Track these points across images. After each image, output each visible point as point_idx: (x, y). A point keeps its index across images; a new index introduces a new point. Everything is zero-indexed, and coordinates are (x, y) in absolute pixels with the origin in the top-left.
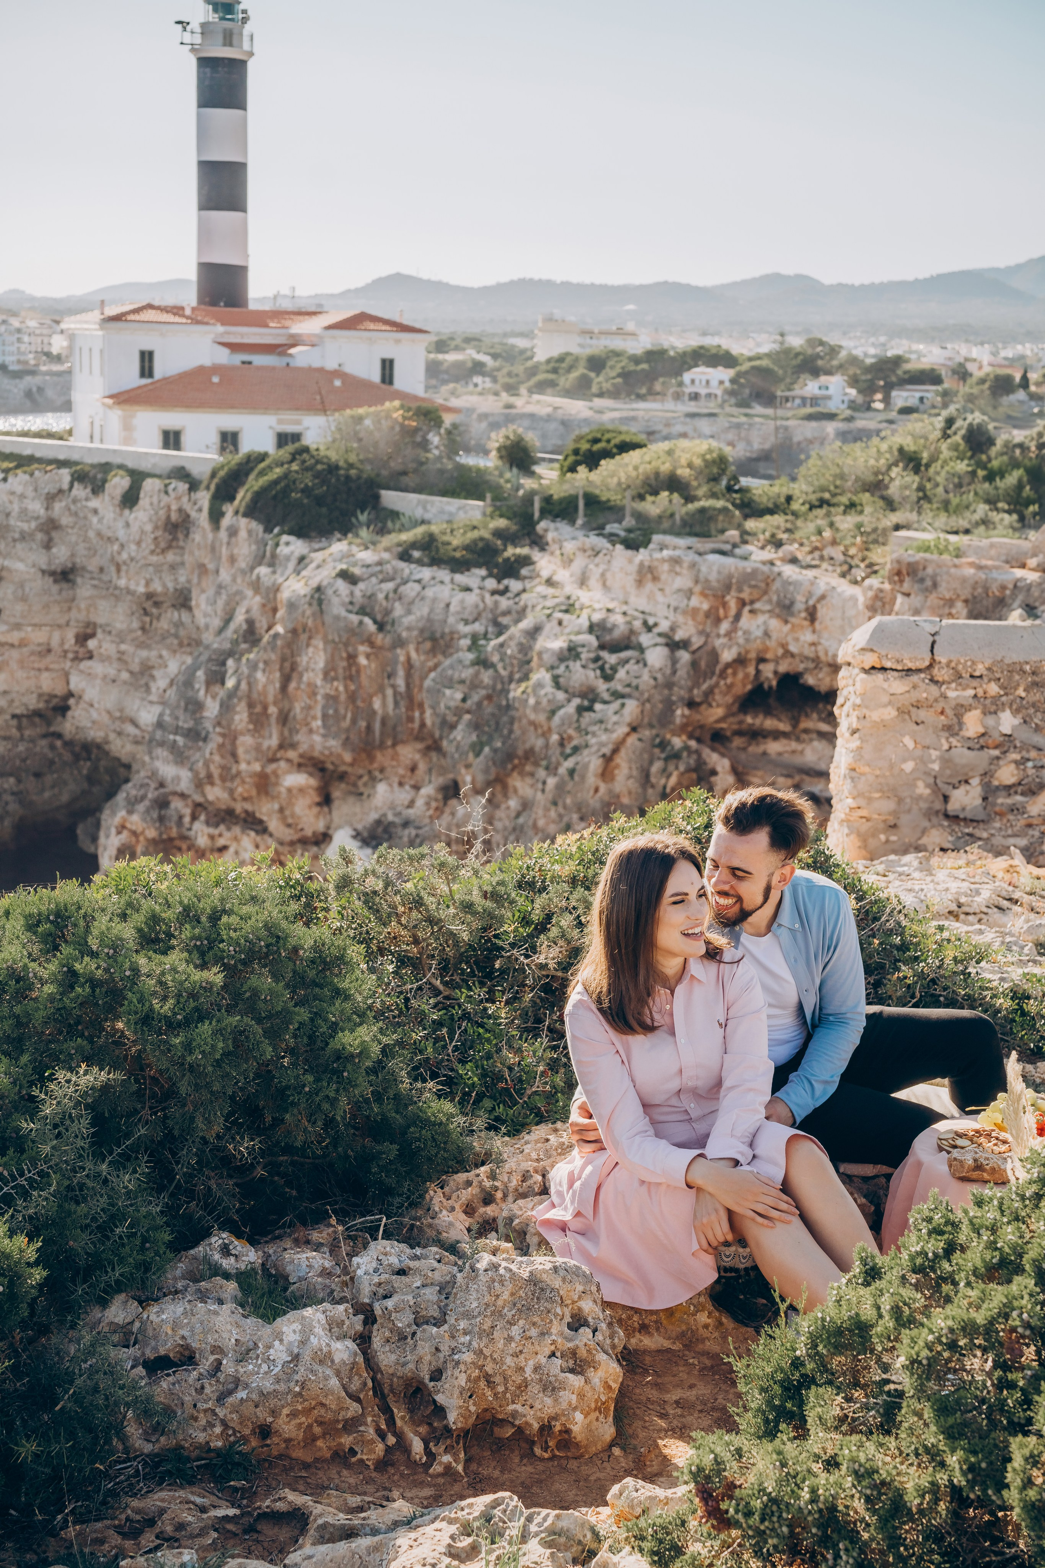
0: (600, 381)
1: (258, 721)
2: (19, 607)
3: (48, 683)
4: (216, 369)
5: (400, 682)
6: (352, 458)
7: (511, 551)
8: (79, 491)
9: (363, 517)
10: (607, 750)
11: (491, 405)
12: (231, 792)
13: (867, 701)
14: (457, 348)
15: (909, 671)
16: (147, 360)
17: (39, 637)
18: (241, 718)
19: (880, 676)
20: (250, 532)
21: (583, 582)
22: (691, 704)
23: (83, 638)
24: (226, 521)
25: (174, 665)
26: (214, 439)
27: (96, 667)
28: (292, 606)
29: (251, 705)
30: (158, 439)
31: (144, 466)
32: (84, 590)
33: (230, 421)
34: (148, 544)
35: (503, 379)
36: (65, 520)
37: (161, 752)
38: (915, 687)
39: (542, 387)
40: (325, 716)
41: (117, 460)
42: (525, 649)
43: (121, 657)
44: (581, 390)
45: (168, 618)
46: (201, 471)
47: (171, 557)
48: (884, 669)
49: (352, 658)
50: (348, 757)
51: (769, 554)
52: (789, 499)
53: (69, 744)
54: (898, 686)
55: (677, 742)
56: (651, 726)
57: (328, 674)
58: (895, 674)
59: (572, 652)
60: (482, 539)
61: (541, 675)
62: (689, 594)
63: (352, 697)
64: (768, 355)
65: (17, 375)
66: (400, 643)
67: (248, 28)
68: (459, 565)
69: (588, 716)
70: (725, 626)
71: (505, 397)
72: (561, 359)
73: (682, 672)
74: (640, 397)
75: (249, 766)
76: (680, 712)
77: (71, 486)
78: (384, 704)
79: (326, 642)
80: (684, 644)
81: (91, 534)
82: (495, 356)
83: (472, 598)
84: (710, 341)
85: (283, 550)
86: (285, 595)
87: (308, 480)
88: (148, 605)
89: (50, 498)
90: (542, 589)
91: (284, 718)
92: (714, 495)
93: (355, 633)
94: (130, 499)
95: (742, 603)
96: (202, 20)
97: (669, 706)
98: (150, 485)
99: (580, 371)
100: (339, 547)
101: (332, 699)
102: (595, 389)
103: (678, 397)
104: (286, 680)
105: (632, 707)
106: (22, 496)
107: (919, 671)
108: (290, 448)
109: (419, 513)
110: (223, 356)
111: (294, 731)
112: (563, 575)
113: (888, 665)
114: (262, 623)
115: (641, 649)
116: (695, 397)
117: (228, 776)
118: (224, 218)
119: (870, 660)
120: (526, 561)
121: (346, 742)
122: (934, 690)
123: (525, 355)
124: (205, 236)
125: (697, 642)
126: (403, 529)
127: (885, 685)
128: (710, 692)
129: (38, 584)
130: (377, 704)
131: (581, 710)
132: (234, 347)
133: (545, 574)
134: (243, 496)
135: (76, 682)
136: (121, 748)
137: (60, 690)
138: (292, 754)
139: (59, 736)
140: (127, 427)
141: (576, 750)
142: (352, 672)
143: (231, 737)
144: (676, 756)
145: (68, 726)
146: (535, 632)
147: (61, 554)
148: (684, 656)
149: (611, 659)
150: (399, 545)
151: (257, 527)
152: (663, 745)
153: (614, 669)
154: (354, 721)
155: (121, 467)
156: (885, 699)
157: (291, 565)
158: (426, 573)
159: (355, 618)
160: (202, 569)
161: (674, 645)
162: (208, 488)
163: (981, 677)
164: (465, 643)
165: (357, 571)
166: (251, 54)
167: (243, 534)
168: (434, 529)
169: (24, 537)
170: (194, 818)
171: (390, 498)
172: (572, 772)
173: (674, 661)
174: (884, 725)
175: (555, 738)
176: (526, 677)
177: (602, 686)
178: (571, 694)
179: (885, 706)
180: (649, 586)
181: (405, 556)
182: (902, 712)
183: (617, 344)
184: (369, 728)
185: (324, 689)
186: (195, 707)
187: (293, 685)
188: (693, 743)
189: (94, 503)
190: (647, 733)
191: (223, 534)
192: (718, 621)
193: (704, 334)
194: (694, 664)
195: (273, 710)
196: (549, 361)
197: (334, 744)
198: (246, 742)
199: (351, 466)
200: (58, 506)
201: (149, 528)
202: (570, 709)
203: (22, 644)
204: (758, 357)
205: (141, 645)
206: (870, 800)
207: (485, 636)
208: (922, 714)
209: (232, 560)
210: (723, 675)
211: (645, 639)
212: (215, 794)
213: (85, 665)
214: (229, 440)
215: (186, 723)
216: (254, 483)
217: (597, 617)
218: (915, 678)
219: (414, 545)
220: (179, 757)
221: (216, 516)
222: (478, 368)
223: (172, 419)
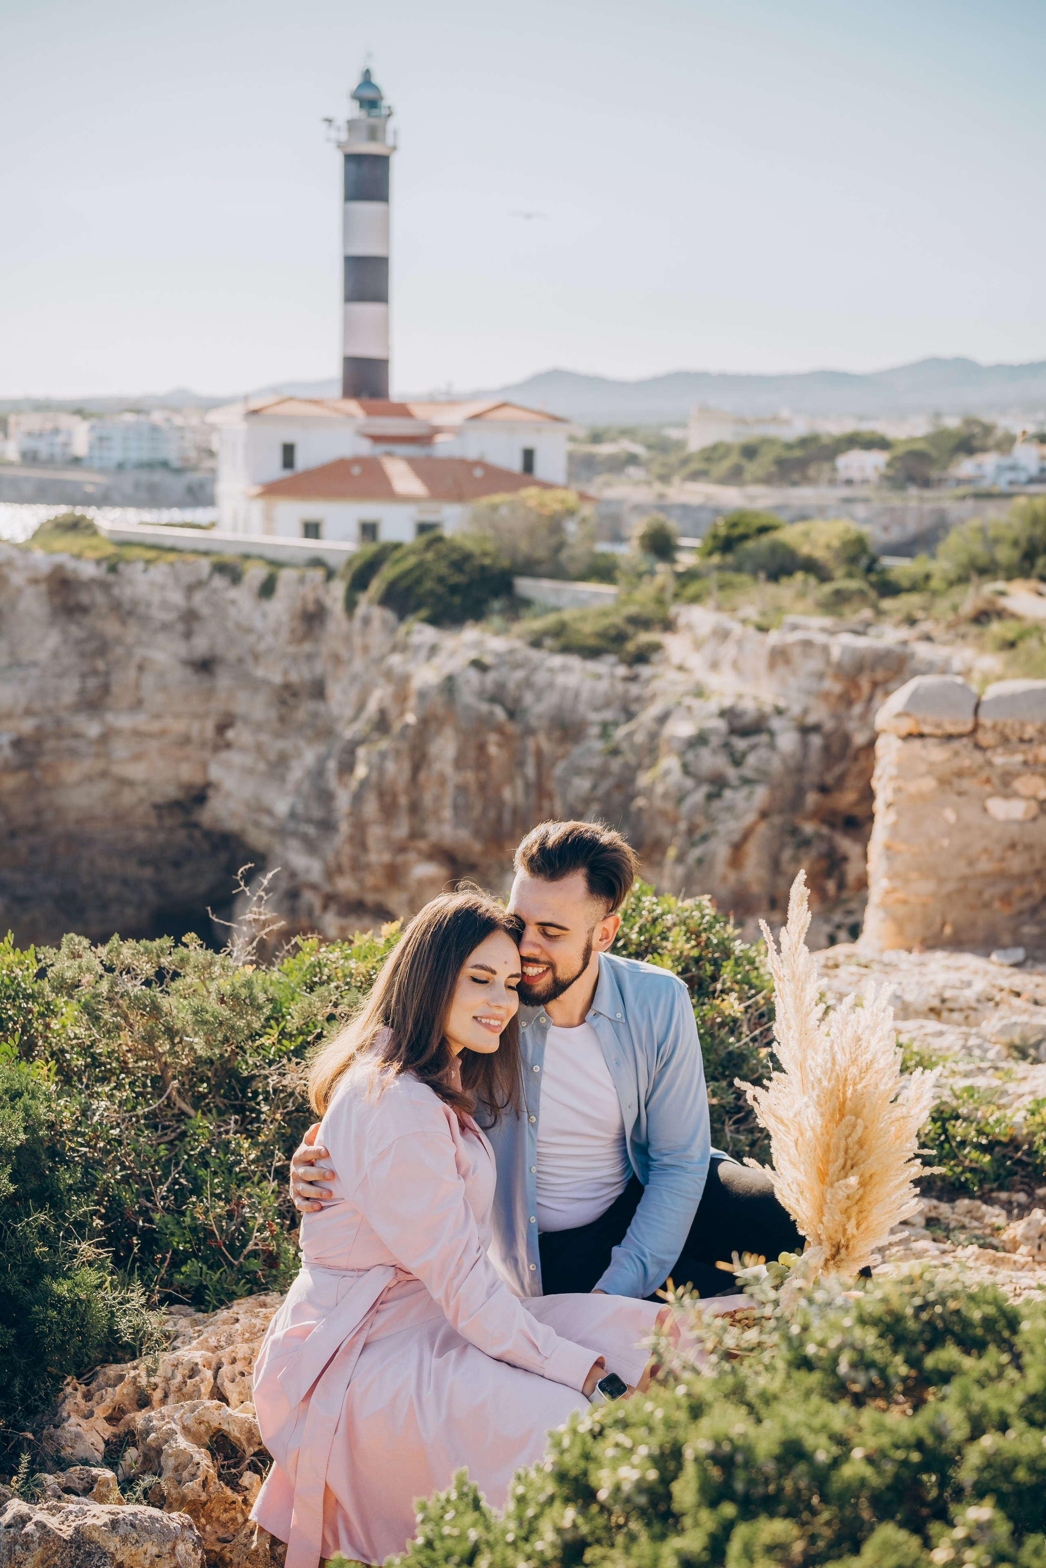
0: (752, 468)
1: (389, 811)
2: (159, 698)
3: (187, 773)
4: (357, 460)
5: (530, 770)
6: (490, 547)
7: (645, 637)
8: (219, 582)
9: (497, 605)
10: (736, 837)
11: (643, 495)
12: (361, 883)
13: (904, 771)
14: (613, 440)
15: (950, 737)
16: (288, 451)
17: (178, 726)
18: (371, 808)
19: (917, 744)
20: (384, 622)
21: (714, 665)
22: (824, 789)
23: (222, 728)
24: (361, 609)
25: (309, 756)
26: (354, 530)
27: (235, 757)
28: (422, 695)
29: (381, 794)
30: (299, 529)
31: (282, 556)
32: (224, 680)
33: (369, 511)
34: (285, 634)
35: (656, 469)
36: (205, 611)
37: (294, 844)
38: (956, 754)
39: (695, 476)
40: (455, 807)
41: (255, 551)
42: (654, 736)
43: (259, 749)
44: (735, 476)
45: (304, 710)
46: (336, 561)
47: (307, 647)
48: (921, 736)
49: (482, 748)
50: (477, 847)
51: (905, 633)
52: (928, 577)
53: (208, 834)
54: (937, 754)
55: (809, 828)
56: (781, 812)
57: (459, 763)
58: (935, 741)
59: (700, 740)
60: (614, 626)
61: (670, 763)
62: (821, 676)
63: (482, 787)
64: (925, 439)
65: (179, 471)
66: (529, 731)
67: (392, 124)
68: (591, 653)
69: (717, 804)
70: (857, 709)
71: (658, 487)
72: (715, 448)
73: (814, 757)
74: (794, 484)
75: (378, 856)
76: (812, 799)
77: (211, 576)
78: (514, 794)
79: (458, 730)
80: (816, 728)
81: (231, 625)
82: (650, 447)
83: (603, 686)
84: (868, 427)
85: (416, 639)
86: (416, 684)
87: (442, 569)
88: (286, 695)
89: (191, 589)
90: (672, 675)
91: (414, 808)
92: (850, 575)
93: (485, 723)
94: (267, 589)
95: (875, 685)
96: (350, 118)
97: (800, 792)
98: (286, 576)
99: (734, 459)
100: (471, 634)
101: (462, 789)
102: (747, 476)
103: (832, 482)
104: (416, 769)
105: (761, 794)
106: (163, 587)
107: (960, 736)
108: (426, 537)
109: (552, 601)
110: (365, 448)
111: (423, 821)
112: (695, 661)
113: (926, 730)
114: (393, 712)
115: (772, 734)
116: (849, 482)
117: (358, 867)
118: (368, 310)
119: (907, 725)
120: (657, 647)
121: (477, 833)
122: (978, 757)
123: (680, 445)
124: (349, 328)
125: (829, 725)
126: (536, 616)
127: (923, 753)
128: (841, 779)
129: (178, 675)
130: (507, 794)
131: (710, 797)
132: (377, 439)
133: (676, 659)
134: (377, 586)
135: (215, 772)
136: (257, 839)
137: (198, 779)
138: (423, 845)
139: (196, 825)
140: (268, 519)
141: (705, 838)
142: (482, 761)
143: (360, 827)
144: (805, 843)
145: (207, 816)
146: (663, 719)
147: (201, 645)
148: (816, 741)
149: (741, 744)
150: (533, 632)
151: (390, 616)
152: (794, 831)
153: (744, 755)
154: (485, 810)
155: (261, 557)
156: (923, 768)
157: (423, 653)
158: (557, 660)
159: (484, 707)
160: (337, 659)
161: (806, 730)
162: (343, 577)
163: (1031, 741)
164: (595, 730)
165: (488, 660)
166: (394, 148)
167: (376, 624)
168: (567, 615)
169: (165, 627)
170: (325, 908)
171: (525, 586)
172: (700, 861)
173: (805, 745)
174: (921, 797)
175: (683, 826)
176: (653, 764)
177: (732, 773)
178: (699, 780)
179: (922, 776)
180: (781, 670)
181: (536, 643)
182: (944, 782)
183: (771, 431)
184: (499, 820)
185: (454, 778)
186: (326, 797)
187: (422, 776)
188: (825, 830)
189: (233, 593)
190: (777, 820)
191: (357, 624)
192: (850, 703)
193: (861, 418)
194: (826, 749)
195: (403, 800)
196: (703, 451)
197: (464, 834)
198: (375, 832)
199: (485, 554)
200: (199, 598)
201: (285, 618)
202: (699, 796)
203: (163, 733)
204: (914, 440)
205: (278, 735)
206: (907, 881)
207: (616, 724)
208: (966, 784)
209: (366, 649)
210: (856, 758)
211: (776, 723)
212: (345, 885)
213: (225, 755)
214: (369, 530)
215: (317, 813)
216: (388, 573)
217: (727, 703)
218: (956, 744)
219: (546, 633)
220: (311, 847)
221: (351, 605)
222: (632, 460)
223: (313, 510)
